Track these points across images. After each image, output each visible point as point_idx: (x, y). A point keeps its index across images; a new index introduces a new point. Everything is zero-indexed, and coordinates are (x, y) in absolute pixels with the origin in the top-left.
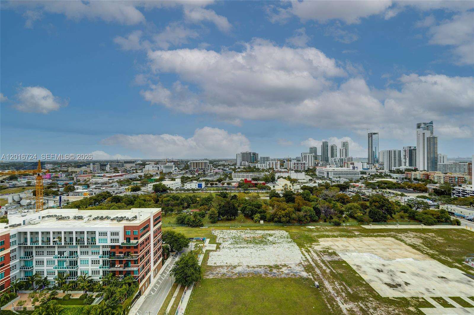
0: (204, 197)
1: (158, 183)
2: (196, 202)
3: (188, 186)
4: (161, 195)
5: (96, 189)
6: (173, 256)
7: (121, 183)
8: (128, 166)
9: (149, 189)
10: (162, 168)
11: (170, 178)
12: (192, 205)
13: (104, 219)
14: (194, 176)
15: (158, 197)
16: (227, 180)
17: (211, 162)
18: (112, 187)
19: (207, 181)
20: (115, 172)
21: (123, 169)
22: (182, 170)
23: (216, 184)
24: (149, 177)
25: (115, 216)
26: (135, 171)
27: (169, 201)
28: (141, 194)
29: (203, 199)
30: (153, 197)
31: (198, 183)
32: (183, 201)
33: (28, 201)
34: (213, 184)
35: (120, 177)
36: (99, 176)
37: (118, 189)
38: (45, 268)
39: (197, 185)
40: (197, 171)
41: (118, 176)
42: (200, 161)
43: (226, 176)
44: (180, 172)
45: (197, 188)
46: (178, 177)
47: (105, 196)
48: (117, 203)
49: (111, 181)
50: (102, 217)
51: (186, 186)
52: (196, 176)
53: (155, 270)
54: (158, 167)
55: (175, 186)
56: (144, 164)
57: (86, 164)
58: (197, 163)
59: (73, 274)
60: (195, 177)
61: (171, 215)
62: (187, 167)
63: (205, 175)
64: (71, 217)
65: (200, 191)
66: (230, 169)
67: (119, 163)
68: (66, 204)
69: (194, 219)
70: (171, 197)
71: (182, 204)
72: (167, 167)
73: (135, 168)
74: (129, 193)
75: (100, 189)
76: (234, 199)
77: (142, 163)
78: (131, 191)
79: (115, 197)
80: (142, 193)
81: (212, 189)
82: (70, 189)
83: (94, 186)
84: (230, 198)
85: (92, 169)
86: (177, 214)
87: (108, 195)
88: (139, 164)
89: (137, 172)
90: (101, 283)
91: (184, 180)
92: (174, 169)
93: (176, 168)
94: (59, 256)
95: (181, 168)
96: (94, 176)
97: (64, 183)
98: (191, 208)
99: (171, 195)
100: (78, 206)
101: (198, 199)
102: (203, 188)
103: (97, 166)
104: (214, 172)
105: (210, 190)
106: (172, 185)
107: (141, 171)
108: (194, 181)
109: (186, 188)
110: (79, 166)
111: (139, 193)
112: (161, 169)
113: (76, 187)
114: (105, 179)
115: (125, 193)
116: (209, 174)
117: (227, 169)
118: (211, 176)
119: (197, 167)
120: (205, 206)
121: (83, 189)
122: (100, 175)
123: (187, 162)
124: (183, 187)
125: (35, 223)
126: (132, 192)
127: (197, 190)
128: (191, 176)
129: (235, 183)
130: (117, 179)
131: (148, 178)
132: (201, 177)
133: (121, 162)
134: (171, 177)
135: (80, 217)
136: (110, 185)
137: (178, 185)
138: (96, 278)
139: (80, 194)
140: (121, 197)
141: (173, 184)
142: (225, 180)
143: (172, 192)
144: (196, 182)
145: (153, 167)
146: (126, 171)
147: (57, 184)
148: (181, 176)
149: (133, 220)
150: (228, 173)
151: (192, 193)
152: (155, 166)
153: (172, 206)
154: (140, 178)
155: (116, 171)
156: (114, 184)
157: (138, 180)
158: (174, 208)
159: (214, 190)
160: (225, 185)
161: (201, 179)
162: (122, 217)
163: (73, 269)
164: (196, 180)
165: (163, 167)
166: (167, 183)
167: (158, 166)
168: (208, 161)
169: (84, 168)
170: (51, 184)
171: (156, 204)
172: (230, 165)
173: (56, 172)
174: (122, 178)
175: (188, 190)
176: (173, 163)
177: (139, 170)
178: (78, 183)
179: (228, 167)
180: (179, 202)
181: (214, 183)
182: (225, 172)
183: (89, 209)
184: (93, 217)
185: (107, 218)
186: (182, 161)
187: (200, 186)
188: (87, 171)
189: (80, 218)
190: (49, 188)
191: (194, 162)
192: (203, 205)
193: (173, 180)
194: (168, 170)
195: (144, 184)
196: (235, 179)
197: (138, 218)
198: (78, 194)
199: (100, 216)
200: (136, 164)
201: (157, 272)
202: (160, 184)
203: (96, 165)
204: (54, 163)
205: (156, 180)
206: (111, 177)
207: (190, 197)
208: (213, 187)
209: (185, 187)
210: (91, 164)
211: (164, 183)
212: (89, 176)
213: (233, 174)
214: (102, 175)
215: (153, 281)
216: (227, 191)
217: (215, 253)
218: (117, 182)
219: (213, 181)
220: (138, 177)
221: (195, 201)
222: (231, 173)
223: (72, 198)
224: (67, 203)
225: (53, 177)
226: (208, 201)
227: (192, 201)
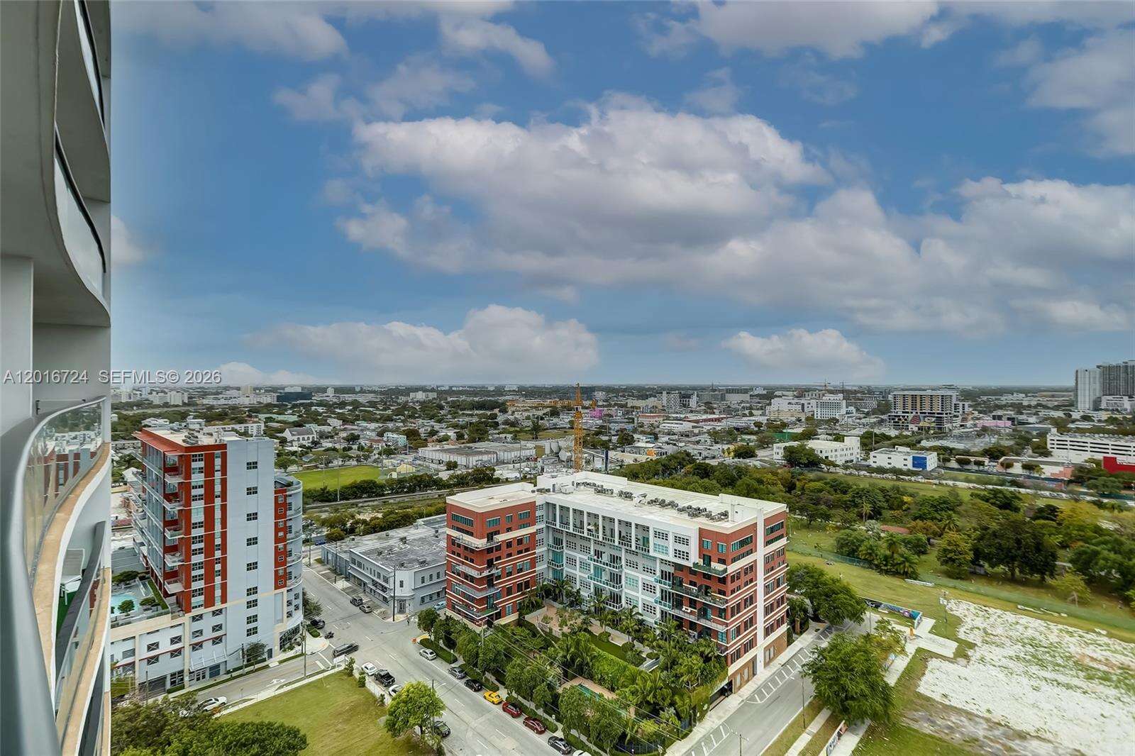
0: (929, 494)
1: (795, 444)
2: (899, 507)
3: (880, 459)
4: (801, 474)
5: (668, 444)
6: (817, 630)
7: (716, 437)
8: (734, 399)
9: (775, 457)
10: (812, 406)
11: (830, 435)
12: (887, 514)
13: (667, 505)
14: (905, 433)
15: (793, 477)
16: (1028, 456)
17: (967, 395)
18: (698, 442)
19: (945, 454)
20: (706, 412)
21: (723, 404)
22: (867, 414)
23: (979, 463)
24: (777, 427)
25: (686, 505)
26: (747, 412)
27: (820, 491)
28: (755, 466)
29: (924, 502)
30: (780, 477)
31: (915, 453)
32: (861, 497)
33: (569, 454)
34: (968, 462)
35: (716, 423)
36: (676, 419)
37: (709, 449)
38: (578, 573)
39: (910, 459)
40: (916, 420)
41: (712, 420)
42: (929, 392)
43: (1023, 442)
44: (863, 421)
45: (910, 466)
46: (853, 432)
47: (684, 459)
48: (702, 478)
49: (696, 431)
50: (664, 501)
51: (875, 459)
52: (909, 434)
53: (767, 649)
54: (803, 405)
55: (841, 456)
56: (769, 395)
57: (655, 392)
58: (914, 397)
59: (616, 598)
60: (907, 437)
61: (824, 529)
62: (883, 408)
63: (940, 433)
64: (616, 491)
65: (920, 479)
66: (1046, 419)
67: (716, 393)
68: (618, 468)
69: (888, 553)
70: (826, 484)
71: (856, 505)
72: (824, 405)
73: (748, 405)
74: (730, 460)
75: (675, 445)
76: (1047, 519)
77: (765, 392)
78: (735, 456)
79: (700, 465)
80: (758, 464)
81: (963, 475)
82: (626, 440)
83: (666, 439)
84: (1032, 514)
85: (665, 403)
86: (838, 528)
87: (687, 458)
88: (758, 395)
89: (751, 415)
90: (658, 632)
91: (870, 442)
92: (843, 411)
93: (852, 409)
94: (596, 557)
95: (866, 410)
96: (668, 418)
97: (619, 427)
98: (885, 521)
99: (829, 477)
100: (634, 474)
101: (906, 499)
102: (929, 468)
103: (675, 395)
104: (975, 425)
105: (955, 479)
106: (834, 454)
107: (760, 412)
108: (901, 449)
109: (874, 465)
110: (645, 397)
111: (751, 462)
112: (810, 409)
113: (636, 436)
114: (687, 426)
115: (720, 460)
116: (956, 432)
117: (1032, 419)
118: (960, 438)
119: (914, 408)
120: (929, 523)
121: (647, 442)
122: (678, 415)
123: (884, 393)
124: (865, 460)
125: (567, 492)
126: (736, 460)
127: (909, 473)
128: (893, 433)
129: (1061, 469)
130: (709, 428)
131: (778, 429)
132: (927, 439)
133: (720, 390)
134: (835, 432)
135: (628, 493)
136: (693, 439)
137: (852, 454)
138: (650, 620)
139: (642, 452)
140: (712, 466)
141: (836, 451)
142: (1018, 454)
143: (832, 469)
144: (908, 450)
145: (789, 403)
146: (729, 411)
147: (610, 429)
148: (861, 431)
149: (720, 519)
150: (1035, 433)
151: (893, 479)
152: (796, 400)
153: (829, 506)
154: (756, 429)
155: (709, 408)
156: (702, 438)
157: (751, 433)
158: (833, 512)
159: (968, 481)
160: (1017, 469)
161: (924, 443)
162: (699, 509)
163: (615, 589)
164: (908, 445)
165: (815, 405)
166: (821, 446)
167: (802, 402)
168: (954, 394)
169: (651, 402)
170: (602, 427)
171: (788, 495)
172: (1046, 407)
173: (610, 405)
174: (719, 426)
175: (881, 470)
176: (841, 396)
177: (758, 409)
178: (640, 429)
179: (1036, 414)
180: (847, 497)
181: (972, 459)
182: (1020, 428)
183: (651, 484)
184: (649, 498)
185: (672, 505)
186: (870, 391)
187: (920, 462)
188: (656, 408)
189: (628, 496)
190: (597, 434)
191: (906, 393)
192: (921, 518)
193: (839, 438)
194: (828, 414)
195: (765, 443)
196: (1058, 455)
197: (730, 519)
198: (639, 450)
199: (661, 498)
200: (751, 396)
201: (772, 656)
202: (801, 446)
203: (672, 395)
204: (608, 390)
205: (795, 437)
206: (697, 422)
207: (883, 490)
208: (969, 471)
209: (870, 462)
210: (664, 393)
211: (811, 444)
212: (658, 417)
213: (1053, 435)
214: (682, 416)
215: (763, 673)
216: (1022, 490)
217: (946, 666)
218: (709, 432)
219: (967, 453)
220: (753, 426)
221: (896, 503)
222: (1043, 434)
223: (629, 458)
224: (621, 466)
225: (605, 415)
226: (942, 509)
227: (887, 501)
